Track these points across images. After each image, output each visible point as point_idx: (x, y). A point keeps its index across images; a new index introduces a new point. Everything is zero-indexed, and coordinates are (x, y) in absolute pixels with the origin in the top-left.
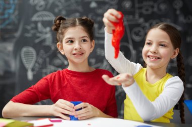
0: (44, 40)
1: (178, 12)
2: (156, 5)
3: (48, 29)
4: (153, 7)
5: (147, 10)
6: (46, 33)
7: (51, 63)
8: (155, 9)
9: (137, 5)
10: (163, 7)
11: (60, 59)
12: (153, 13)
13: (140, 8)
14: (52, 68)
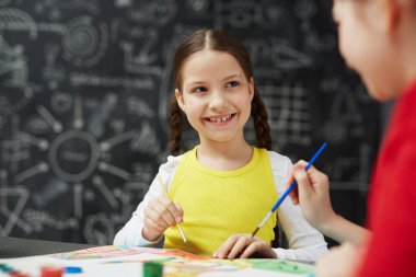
0: (9, 75)
1: (305, 26)
2: (258, 9)
3: (18, 50)
4: (252, 12)
5: (240, 18)
6: (14, 59)
7: (23, 127)
8: (258, 18)
9: (219, 6)
10: (274, 13)
11: (44, 120)
12: (253, 25)
13: (226, 13)
14: (25, 139)
